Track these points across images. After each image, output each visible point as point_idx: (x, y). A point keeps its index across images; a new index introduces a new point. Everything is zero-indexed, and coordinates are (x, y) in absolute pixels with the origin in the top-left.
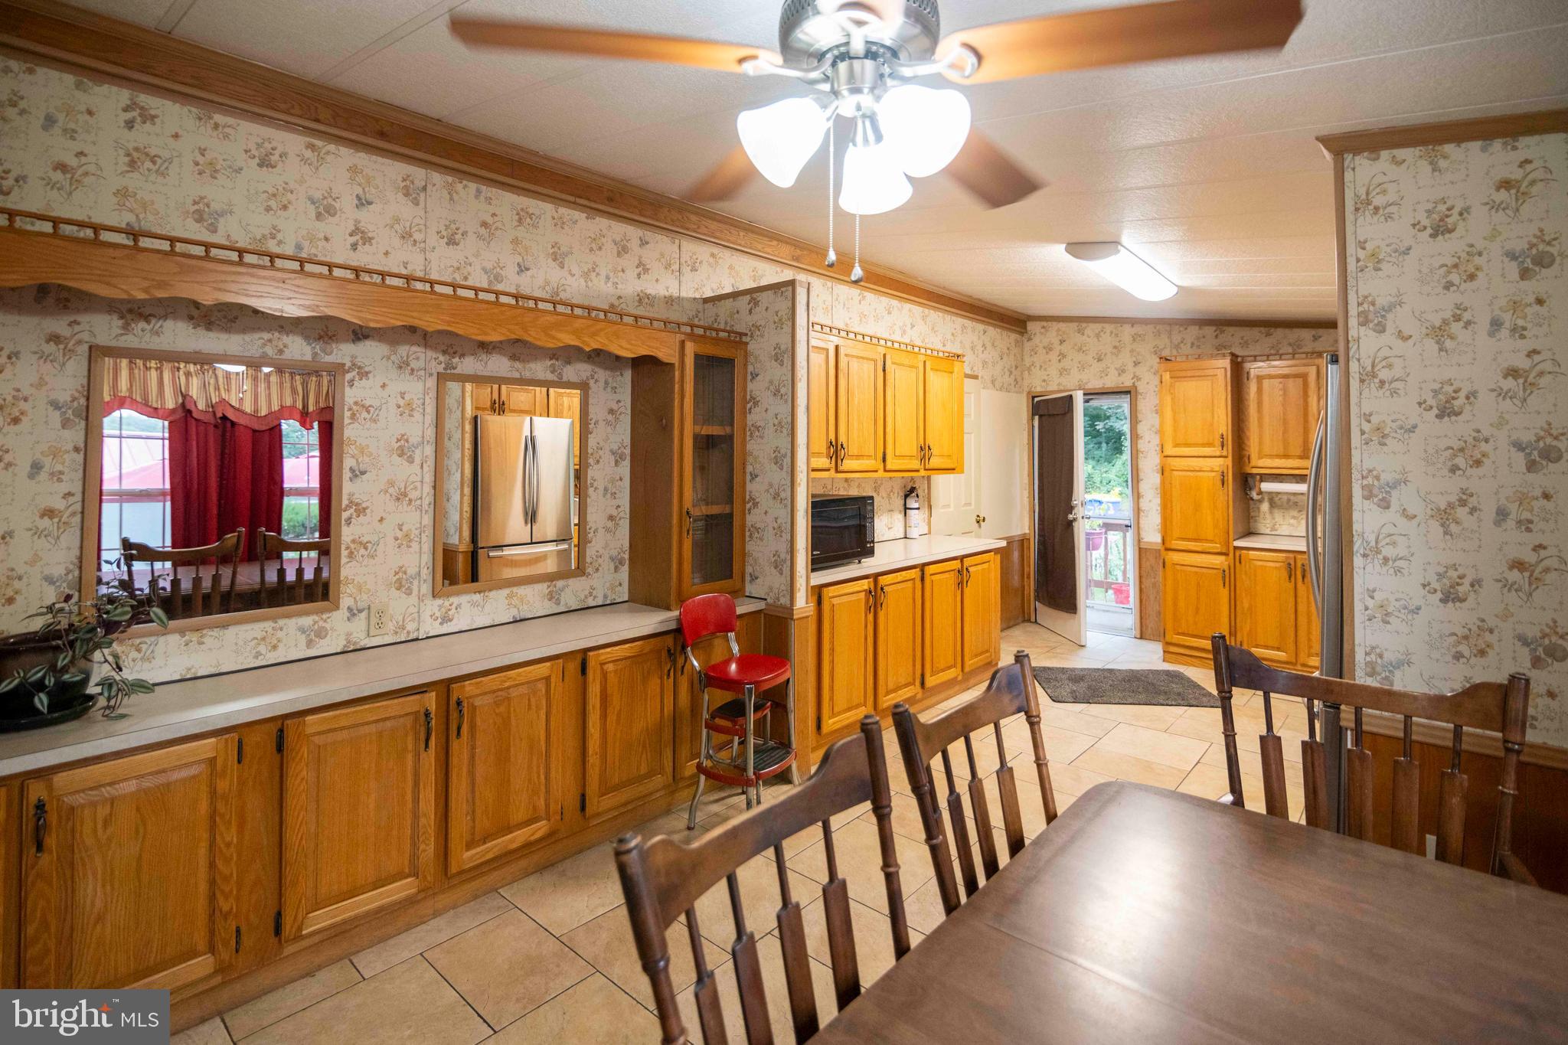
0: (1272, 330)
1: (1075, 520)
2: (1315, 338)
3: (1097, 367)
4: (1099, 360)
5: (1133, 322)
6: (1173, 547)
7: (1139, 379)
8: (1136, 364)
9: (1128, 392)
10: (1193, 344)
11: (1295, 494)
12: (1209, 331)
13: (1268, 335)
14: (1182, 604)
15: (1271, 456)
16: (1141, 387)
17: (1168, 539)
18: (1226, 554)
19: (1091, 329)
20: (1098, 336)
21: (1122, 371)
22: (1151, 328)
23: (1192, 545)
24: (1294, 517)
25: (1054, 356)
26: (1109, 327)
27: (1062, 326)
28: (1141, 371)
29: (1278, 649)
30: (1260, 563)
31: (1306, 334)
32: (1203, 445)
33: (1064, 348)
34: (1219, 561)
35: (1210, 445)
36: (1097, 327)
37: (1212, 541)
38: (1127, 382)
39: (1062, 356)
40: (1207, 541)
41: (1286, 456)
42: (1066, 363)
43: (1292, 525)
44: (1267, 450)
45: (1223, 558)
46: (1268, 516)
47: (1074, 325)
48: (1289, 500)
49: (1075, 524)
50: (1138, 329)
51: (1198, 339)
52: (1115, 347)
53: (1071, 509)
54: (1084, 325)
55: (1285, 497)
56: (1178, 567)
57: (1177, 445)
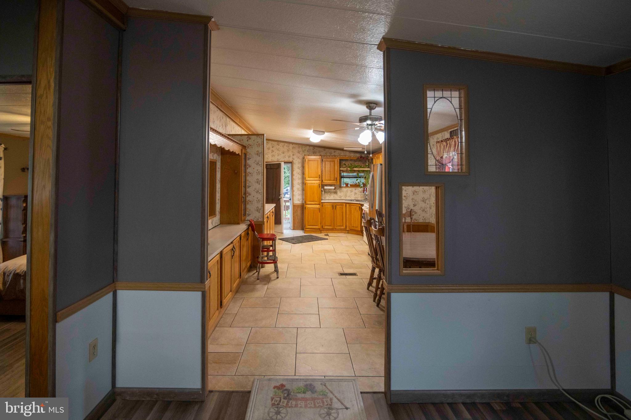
0: (326, 149)
1: (281, 198)
2: (335, 152)
3: (282, 155)
4: (283, 153)
5: (293, 143)
6: (308, 203)
7: (294, 159)
8: (293, 155)
9: (291, 163)
10: (307, 151)
11: (329, 189)
12: (311, 148)
13: (325, 150)
14: (310, 218)
15: (327, 180)
16: (294, 161)
17: (306, 201)
18: (320, 204)
19: (281, 144)
20: (283, 146)
21: (289, 157)
22: (297, 146)
23: (312, 203)
24: (329, 195)
25: (270, 151)
26: (286, 144)
27: (273, 142)
28: (294, 157)
29: (330, 226)
30: (326, 206)
31: (333, 151)
32: (315, 177)
33: (273, 149)
34: (318, 206)
35: (316, 177)
36: (283, 144)
37: (317, 201)
38: (291, 160)
39: (273, 151)
40: (315, 201)
41: (330, 180)
42: (274, 153)
43: (329, 197)
44: (326, 179)
45: (319, 205)
46: (324, 195)
47: (276, 143)
48: (328, 191)
49: (281, 199)
50: (294, 146)
51: (309, 150)
52: (288, 150)
53: (280, 195)
54: (279, 143)
55: (327, 190)
56: (309, 209)
57: (309, 177)
